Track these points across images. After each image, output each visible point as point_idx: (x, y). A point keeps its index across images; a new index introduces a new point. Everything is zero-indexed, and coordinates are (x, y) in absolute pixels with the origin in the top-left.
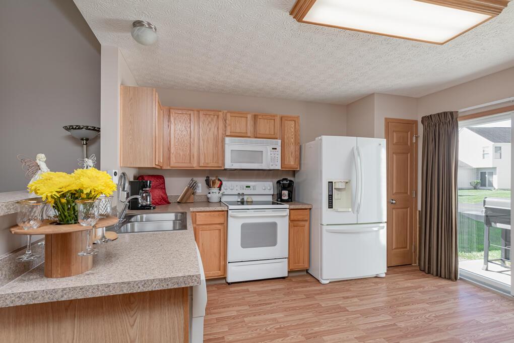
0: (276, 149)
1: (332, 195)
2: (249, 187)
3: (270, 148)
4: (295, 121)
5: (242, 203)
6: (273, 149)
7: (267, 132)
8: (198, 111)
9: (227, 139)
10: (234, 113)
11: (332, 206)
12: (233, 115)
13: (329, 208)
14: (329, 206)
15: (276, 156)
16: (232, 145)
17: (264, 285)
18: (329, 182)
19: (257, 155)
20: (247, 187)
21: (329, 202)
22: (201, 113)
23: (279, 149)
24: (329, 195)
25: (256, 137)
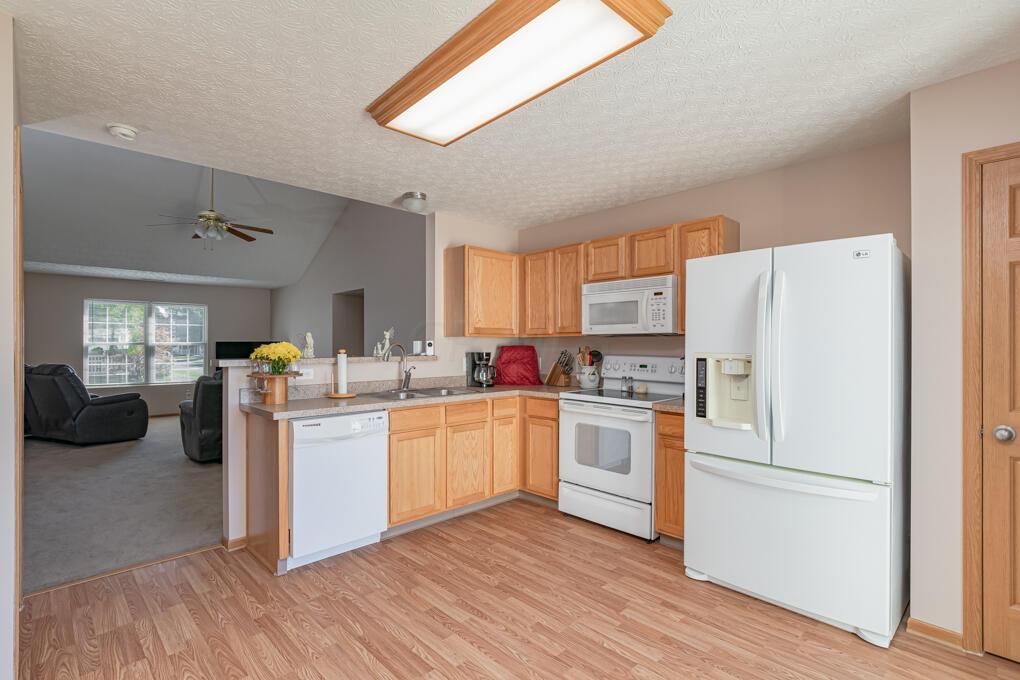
0: (661, 294)
1: (704, 389)
2: (645, 366)
3: (649, 293)
4: (709, 229)
5: (631, 394)
6: (656, 294)
7: (653, 264)
8: (554, 251)
9: (585, 288)
10: (598, 241)
11: (705, 412)
12: (597, 245)
13: (698, 416)
14: (698, 411)
15: (662, 307)
16: (593, 296)
17: (596, 533)
18: (698, 360)
19: (628, 310)
20: (641, 366)
21: (698, 402)
22: (557, 251)
23: (669, 293)
24: (698, 388)
25: (633, 277)
